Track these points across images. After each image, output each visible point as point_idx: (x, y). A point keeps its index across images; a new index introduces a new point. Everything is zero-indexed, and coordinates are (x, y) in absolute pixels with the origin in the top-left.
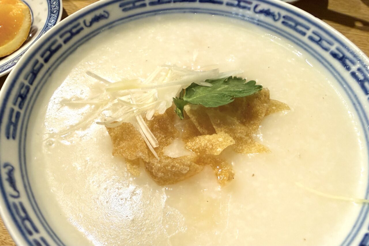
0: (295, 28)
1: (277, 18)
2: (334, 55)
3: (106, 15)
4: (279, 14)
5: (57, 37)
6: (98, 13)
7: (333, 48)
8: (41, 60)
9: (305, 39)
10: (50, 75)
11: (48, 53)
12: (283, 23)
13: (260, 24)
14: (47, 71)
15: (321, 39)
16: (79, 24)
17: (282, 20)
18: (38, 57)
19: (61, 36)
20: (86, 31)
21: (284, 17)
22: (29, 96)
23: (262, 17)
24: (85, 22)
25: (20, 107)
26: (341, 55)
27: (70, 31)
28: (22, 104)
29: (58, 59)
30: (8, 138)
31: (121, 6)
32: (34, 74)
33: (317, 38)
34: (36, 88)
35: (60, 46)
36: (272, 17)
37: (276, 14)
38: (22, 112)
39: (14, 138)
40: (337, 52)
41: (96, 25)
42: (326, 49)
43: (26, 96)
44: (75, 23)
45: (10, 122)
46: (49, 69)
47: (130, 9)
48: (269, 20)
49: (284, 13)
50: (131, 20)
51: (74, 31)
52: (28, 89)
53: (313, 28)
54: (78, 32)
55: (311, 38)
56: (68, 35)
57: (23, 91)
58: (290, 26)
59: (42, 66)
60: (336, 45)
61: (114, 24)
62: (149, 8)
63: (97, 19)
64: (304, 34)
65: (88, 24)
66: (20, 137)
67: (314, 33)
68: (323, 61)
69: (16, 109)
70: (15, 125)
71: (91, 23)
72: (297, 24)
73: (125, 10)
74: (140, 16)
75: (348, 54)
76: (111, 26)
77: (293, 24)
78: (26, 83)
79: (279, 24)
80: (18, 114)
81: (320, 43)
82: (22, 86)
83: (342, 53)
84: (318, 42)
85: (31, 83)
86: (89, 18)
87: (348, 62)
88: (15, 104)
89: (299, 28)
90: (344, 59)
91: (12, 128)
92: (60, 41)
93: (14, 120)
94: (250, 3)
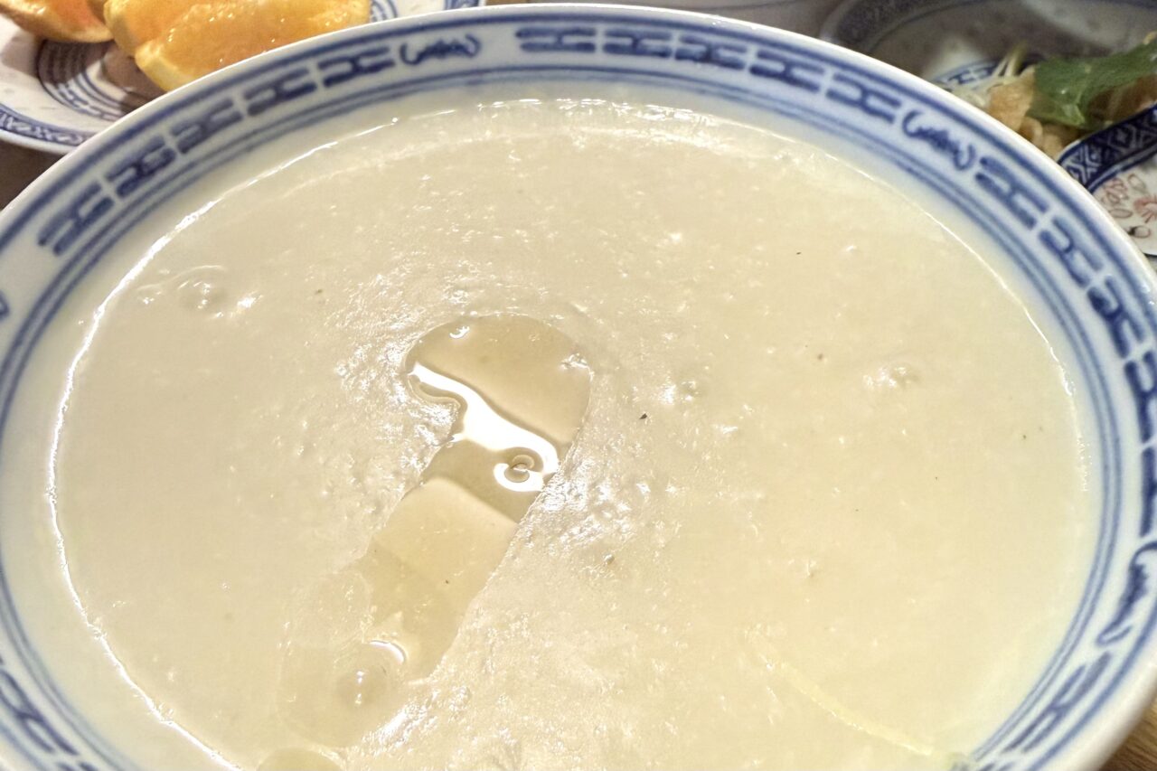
0: (1007, 201)
1: (964, 159)
2: (1097, 302)
3: (471, 48)
4: (971, 150)
5: (311, 64)
6: (449, 36)
7: (1097, 281)
8: (241, 106)
9: (1030, 238)
11: (269, 94)
12: (980, 177)
13: (913, 168)
14: (246, 137)
16: (383, 51)
17: (977, 168)
18: (236, 94)
19: (323, 66)
20: (400, 72)
21: (984, 162)
22: (161, 175)
23: (922, 150)
24: (403, 51)
25: (123, 190)
26: (1114, 305)
27: (353, 60)
28: (131, 185)
30: (42, 242)
31: (519, 34)
32: (205, 129)
33: (1063, 242)
34: (191, 166)
35: (309, 88)
36: (952, 156)
37: (963, 147)
38: (120, 204)
39: (58, 250)
40: (1106, 293)
41: (433, 66)
42: (1079, 280)
43: (152, 172)
44: (375, 45)
45: (72, 211)
46: (255, 132)
47: (545, 48)
48: (940, 162)
49: (985, 149)
50: (541, 78)
51: (365, 62)
52: (168, 158)
53: (1057, 209)
54: (375, 69)
55: (1046, 239)
56: (345, 68)
57: (150, 158)
58: (996, 192)
59: (237, 118)
60: (1109, 270)
61: (488, 76)
62: (600, 58)
63: (440, 50)
64: (1029, 222)
65: (411, 56)
66: (76, 259)
67: (1058, 223)
68: (1066, 317)
69: (108, 190)
70: (81, 225)
71: (422, 56)
72: (1017, 187)
73: (528, 48)
74: (567, 73)
75: (1132, 305)
76: (476, 78)
77: (1004, 186)
78: (171, 143)
79: (966, 180)
80: (105, 204)
81: (1067, 256)
82: (156, 145)
83: (1118, 298)
84: (1063, 255)
85: (185, 149)
86: (417, 43)
87: (1126, 329)
88: (111, 177)
89: (1021, 201)
90: (1118, 318)
91: (68, 226)
92: (316, 76)
93: (85, 211)
94: (895, 103)
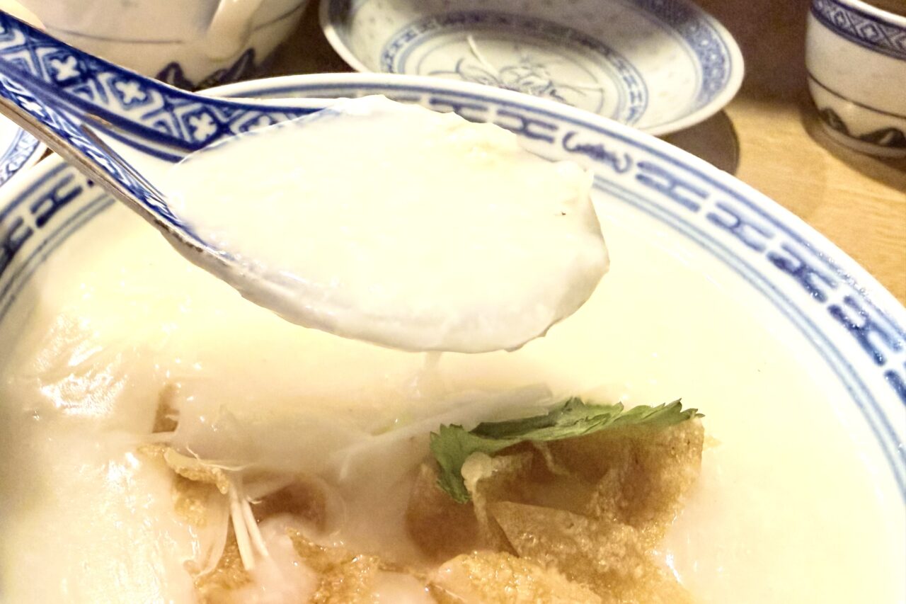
0: (670, 193)
1: (623, 164)
2: (780, 263)
4: (628, 159)
7: (774, 246)
8: (30, 221)
9: (699, 219)
10: (45, 258)
11: (48, 204)
12: (640, 178)
14: (40, 248)
15: (739, 223)
17: (636, 170)
18: (23, 210)
21: (641, 165)
26: (796, 263)
29: (68, 222)
32: (10, 250)
33: (730, 220)
35: (77, 192)
36: (611, 163)
37: (620, 156)
40: (785, 255)
42: (756, 247)
48: (603, 169)
49: (639, 156)
53: (717, 195)
55: (714, 219)
58: (658, 187)
59: (29, 233)
60: (781, 237)
64: (694, 207)
67: (721, 206)
72: (675, 182)
75: (813, 261)
77: (664, 182)
79: (628, 180)
81: (738, 230)
83: (798, 258)
84: (734, 229)
87: (816, 281)
89: (682, 192)
90: (805, 273)
92: (80, 179)
94: (552, 127)
